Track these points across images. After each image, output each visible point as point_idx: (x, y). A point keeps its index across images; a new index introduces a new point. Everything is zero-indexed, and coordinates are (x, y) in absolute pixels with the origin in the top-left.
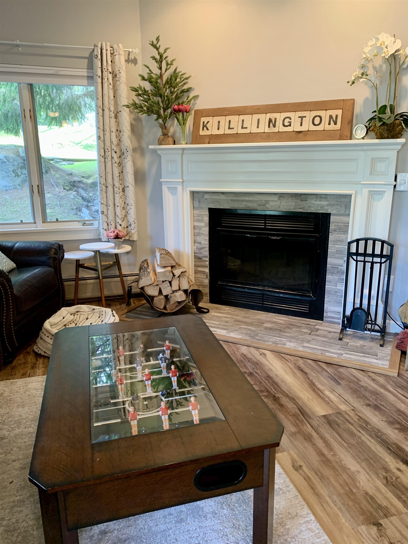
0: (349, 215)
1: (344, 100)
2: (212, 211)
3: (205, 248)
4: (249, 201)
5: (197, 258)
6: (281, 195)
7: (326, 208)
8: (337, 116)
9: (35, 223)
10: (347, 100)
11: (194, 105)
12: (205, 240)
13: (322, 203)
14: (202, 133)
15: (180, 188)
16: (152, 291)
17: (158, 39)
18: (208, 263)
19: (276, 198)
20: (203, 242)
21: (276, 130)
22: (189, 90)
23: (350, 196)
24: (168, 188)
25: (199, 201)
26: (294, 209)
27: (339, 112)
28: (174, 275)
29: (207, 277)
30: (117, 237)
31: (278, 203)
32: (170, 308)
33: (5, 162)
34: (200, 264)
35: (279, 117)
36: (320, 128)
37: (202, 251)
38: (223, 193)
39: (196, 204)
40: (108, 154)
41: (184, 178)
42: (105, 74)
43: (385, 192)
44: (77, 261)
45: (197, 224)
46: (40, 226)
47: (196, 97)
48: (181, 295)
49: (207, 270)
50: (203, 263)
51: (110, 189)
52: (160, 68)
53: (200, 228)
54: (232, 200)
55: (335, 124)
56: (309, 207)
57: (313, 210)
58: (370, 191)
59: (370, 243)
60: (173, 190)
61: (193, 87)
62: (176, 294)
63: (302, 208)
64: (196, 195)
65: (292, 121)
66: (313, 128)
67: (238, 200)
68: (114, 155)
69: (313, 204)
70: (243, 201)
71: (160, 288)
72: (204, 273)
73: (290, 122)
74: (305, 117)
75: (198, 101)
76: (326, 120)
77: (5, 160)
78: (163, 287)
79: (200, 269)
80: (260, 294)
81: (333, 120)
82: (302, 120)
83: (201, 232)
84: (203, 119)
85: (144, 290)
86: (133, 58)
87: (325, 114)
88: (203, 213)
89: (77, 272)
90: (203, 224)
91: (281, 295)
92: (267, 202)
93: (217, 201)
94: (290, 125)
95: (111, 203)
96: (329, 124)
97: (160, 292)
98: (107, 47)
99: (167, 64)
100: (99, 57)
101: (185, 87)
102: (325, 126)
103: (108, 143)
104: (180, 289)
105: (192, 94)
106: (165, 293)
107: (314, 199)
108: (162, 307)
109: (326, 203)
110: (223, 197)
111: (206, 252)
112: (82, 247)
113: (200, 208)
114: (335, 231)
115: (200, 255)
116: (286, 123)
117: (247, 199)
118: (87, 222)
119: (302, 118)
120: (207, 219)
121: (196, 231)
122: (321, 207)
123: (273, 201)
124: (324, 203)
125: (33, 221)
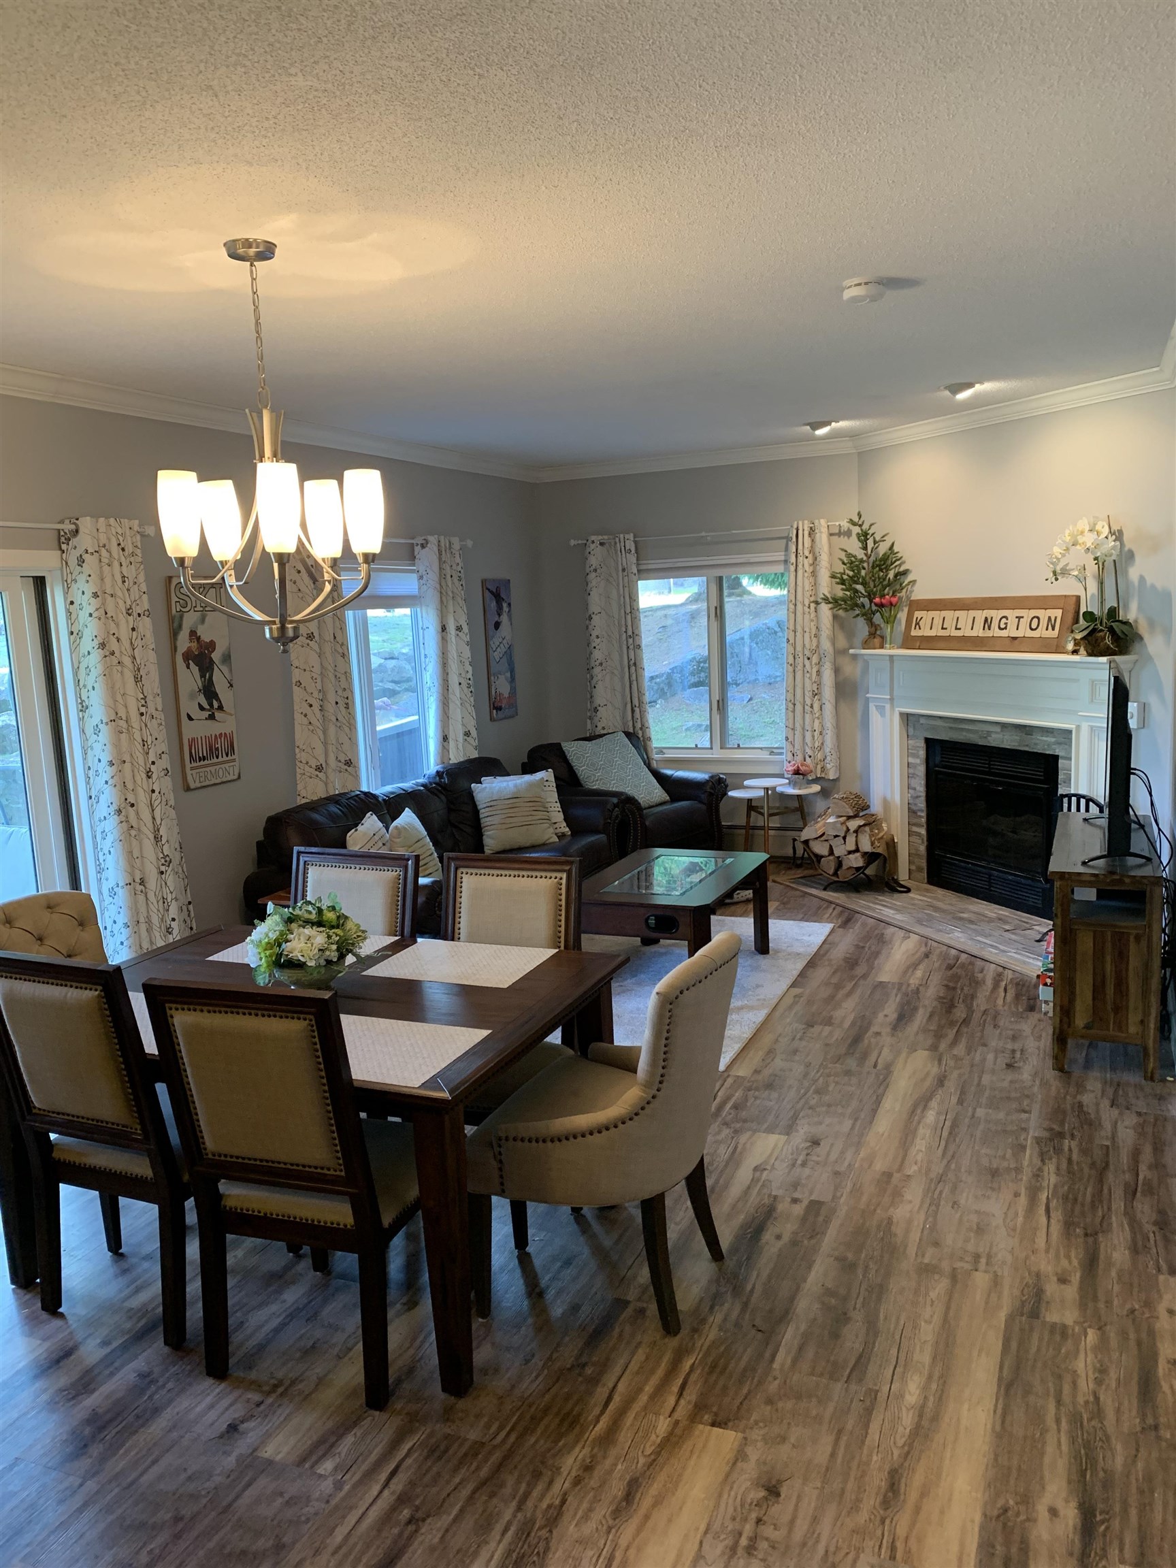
0: (1070, 759)
1: (1069, 596)
2: (929, 742)
3: (921, 797)
4: (968, 731)
5: (912, 812)
6: (1004, 726)
7: (1053, 747)
8: (1056, 618)
9: (711, 748)
10: (1073, 596)
11: (911, 592)
12: (921, 786)
13: (1048, 740)
14: (914, 633)
15: (888, 706)
16: (820, 848)
17: (860, 515)
18: (924, 820)
19: (998, 729)
20: (918, 788)
21: (989, 634)
22: (905, 573)
23: (1070, 732)
24: (876, 706)
25: (914, 728)
26: (1019, 746)
27: (1058, 613)
28: (848, 830)
29: (924, 842)
30: (797, 772)
31: (1001, 736)
32: (844, 875)
33: (776, 633)
34: (915, 821)
35: (996, 614)
36: (1037, 634)
37: (918, 801)
38: (941, 718)
39: (910, 732)
40: (799, 661)
41: (895, 693)
42: (800, 559)
44: (750, 800)
45: (911, 760)
46: (717, 754)
47: (914, 582)
48: (856, 858)
49: (923, 831)
50: (920, 821)
51: (799, 707)
52: (865, 548)
53: (915, 766)
54: (951, 728)
55: (1053, 629)
56: (1036, 744)
57: (1039, 749)
58: (1092, 727)
59: (1074, 799)
60: (881, 710)
61: (910, 569)
62: (851, 856)
63: (1026, 746)
64: (910, 718)
65: (1008, 621)
66: (1029, 634)
67: (959, 730)
68: (807, 662)
69: (1040, 741)
70: (962, 729)
71: (831, 846)
72: (919, 834)
73: (1006, 624)
74: (1023, 617)
75: (916, 588)
76: (1044, 622)
77: (777, 629)
78: (834, 843)
79: (915, 829)
80: (985, 873)
81: (1051, 623)
82: (1019, 621)
83: (917, 773)
84: (918, 614)
85: (808, 847)
87: (1043, 614)
88: (918, 744)
89: (748, 816)
90: (918, 761)
91: (1010, 877)
92: (989, 733)
93: (934, 728)
94: (1006, 628)
95: (798, 726)
96: (1047, 629)
97: (831, 852)
98: (805, 526)
99: (875, 542)
100: (794, 539)
101: (902, 569)
102: (1042, 632)
103: (799, 648)
104: (857, 850)
105: (910, 578)
106: (837, 853)
107: (1041, 735)
108: (831, 872)
109: (1053, 740)
110: (939, 723)
111: (922, 804)
112: (746, 783)
113: (915, 737)
114: (1064, 782)
115: (914, 808)
116: (1003, 626)
117: (967, 727)
118: (775, 751)
119: (1019, 618)
120: (922, 753)
121: (911, 771)
122: (1048, 745)
123: (996, 733)
124: (1051, 740)
125: (708, 745)
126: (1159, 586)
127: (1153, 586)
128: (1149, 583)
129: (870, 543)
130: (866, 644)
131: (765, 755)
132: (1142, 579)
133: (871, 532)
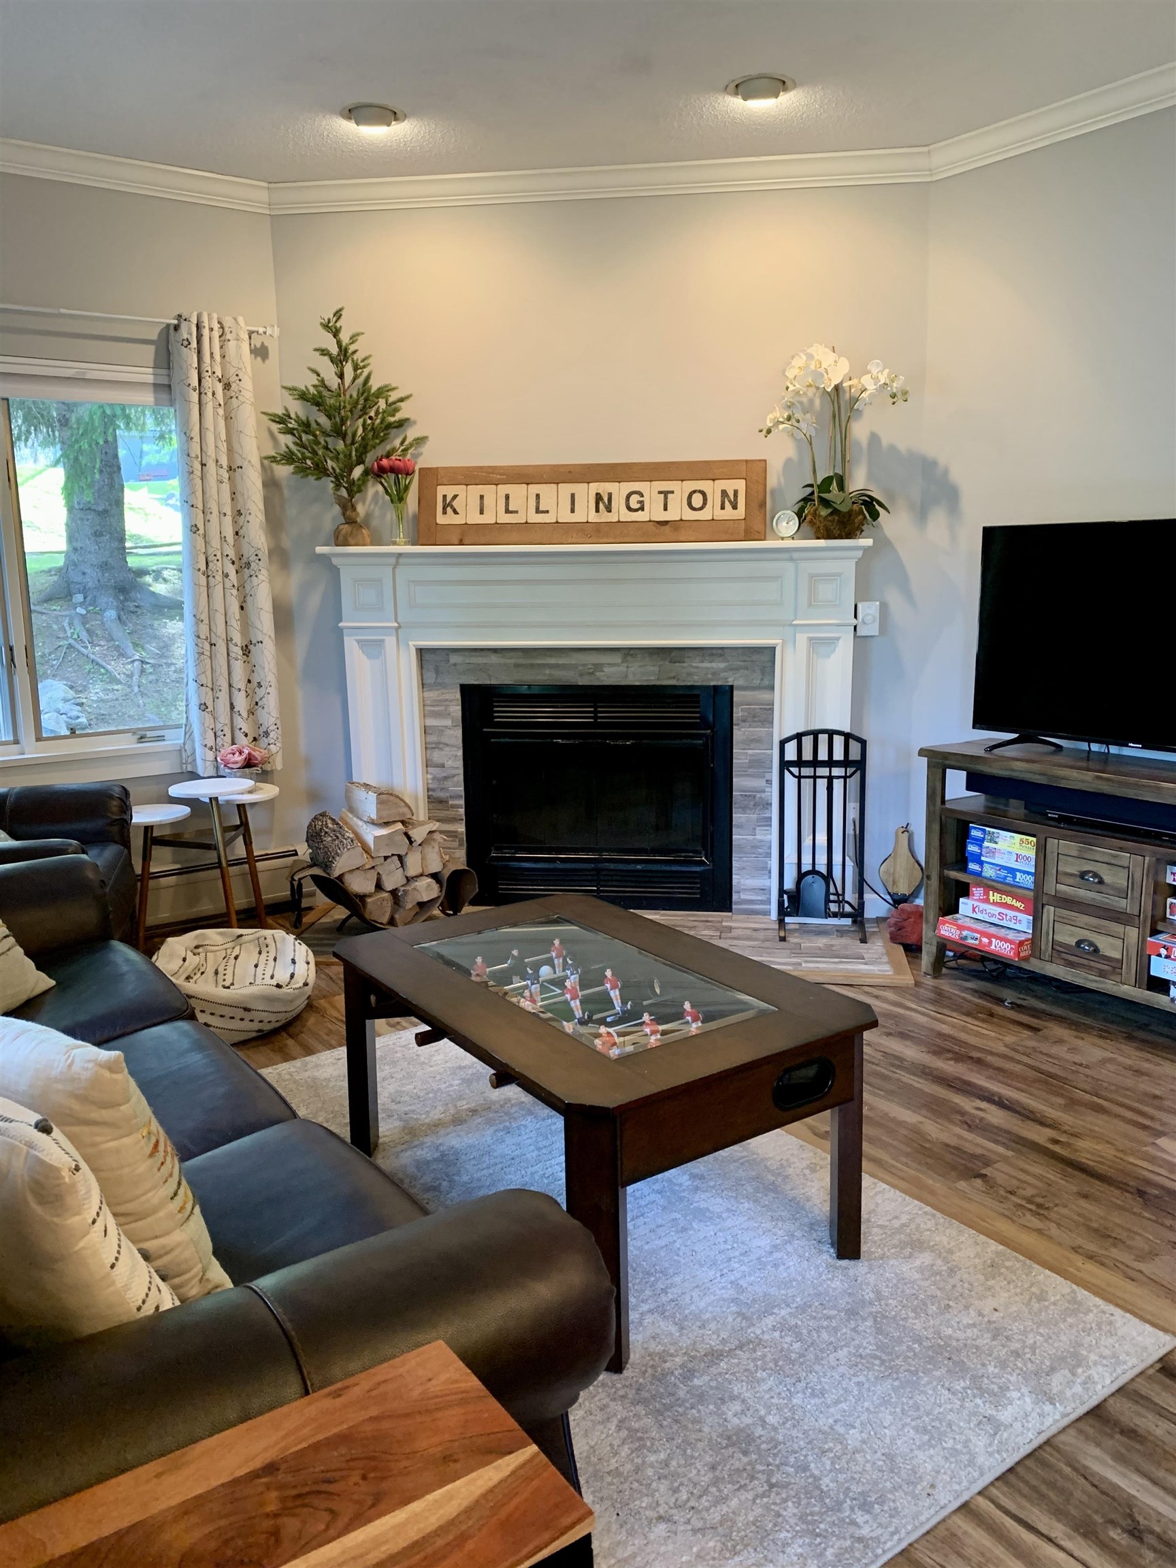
0: (772, 688)
1: (747, 461)
2: (466, 690)
3: (454, 776)
4: (557, 666)
5: (436, 802)
6: (628, 653)
7: (722, 675)
8: (736, 492)
9: (16, 742)
10: (753, 461)
11: (417, 456)
12: (453, 759)
13: (714, 665)
14: (441, 520)
15: (390, 641)
16: (360, 884)
17: (338, 314)
18: (462, 811)
19: (617, 658)
20: (449, 763)
21: (612, 517)
22: (403, 424)
23: (773, 649)
24: (358, 641)
25: (437, 671)
26: (658, 679)
27: (740, 485)
28: (411, 841)
29: (461, 845)
30: (250, 763)
31: (623, 669)
32: (403, 920)
34: (442, 814)
35: (619, 491)
36: (705, 515)
37: (447, 784)
38: (495, 650)
39: (430, 677)
40: (216, 566)
41: (399, 620)
42: (208, 382)
43: (838, 639)
44: (149, 828)
45: (430, 722)
46: (32, 751)
47: (420, 441)
48: (427, 886)
49: (461, 828)
50: (451, 813)
51: (221, 648)
52: (342, 377)
53: (441, 730)
54: (517, 666)
55: (735, 507)
56: (689, 674)
57: (696, 680)
58: (810, 639)
60: (373, 647)
61: (412, 419)
62: (416, 884)
63: (674, 678)
64: (427, 656)
65: (646, 499)
66: (690, 515)
67: (532, 665)
69: (697, 667)
71: (378, 874)
72: (453, 834)
73: (641, 502)
74: (673, 492)
76: (715, 499)
78: (385, 870)
80: (593, 870)
81: (728, 500)
82: (666, 498)
83: (444, 740)
84: (441, 490)
85: (344, 883)
86: (258, 346)
87: (713, 489)
88: (447, 697)
89: (146, 857)
90: (448, 723)
91: (639, 867)
92: (598, 667)
93: (483, 669)
94: (642, 509)
95: (222, 683)
96: (723, 508)
97: (379, 886)
98: (211, 322)
99: (356, 367)
100: (194, 344)
101: (397, 417)
102: (713, 511)
103: (215, 543)
104: (423, 873)
106: (389, 885)
107: (698, 659)
108: (387, 918)
109: (722, 665)
110: (494, 659)
111: (457, 786)
113: (439, 685)
114: (744, 721)
115: (442, 795)
116: (634, 505)
117: (553, 661)
118: (149, 734)
119: (666, 494)
120: (456, 710)
121: (433, 738)
122: (714, 674)
123: (610, 665)
124: (718, 665)
125: (11, 738)
126: (902, 446)
127: (892, 448)
128: (885, 442)
129: (348, 369)
130: (340, 539)
131: (126, 744)
132: (874, 438)
133: (352, 348)
